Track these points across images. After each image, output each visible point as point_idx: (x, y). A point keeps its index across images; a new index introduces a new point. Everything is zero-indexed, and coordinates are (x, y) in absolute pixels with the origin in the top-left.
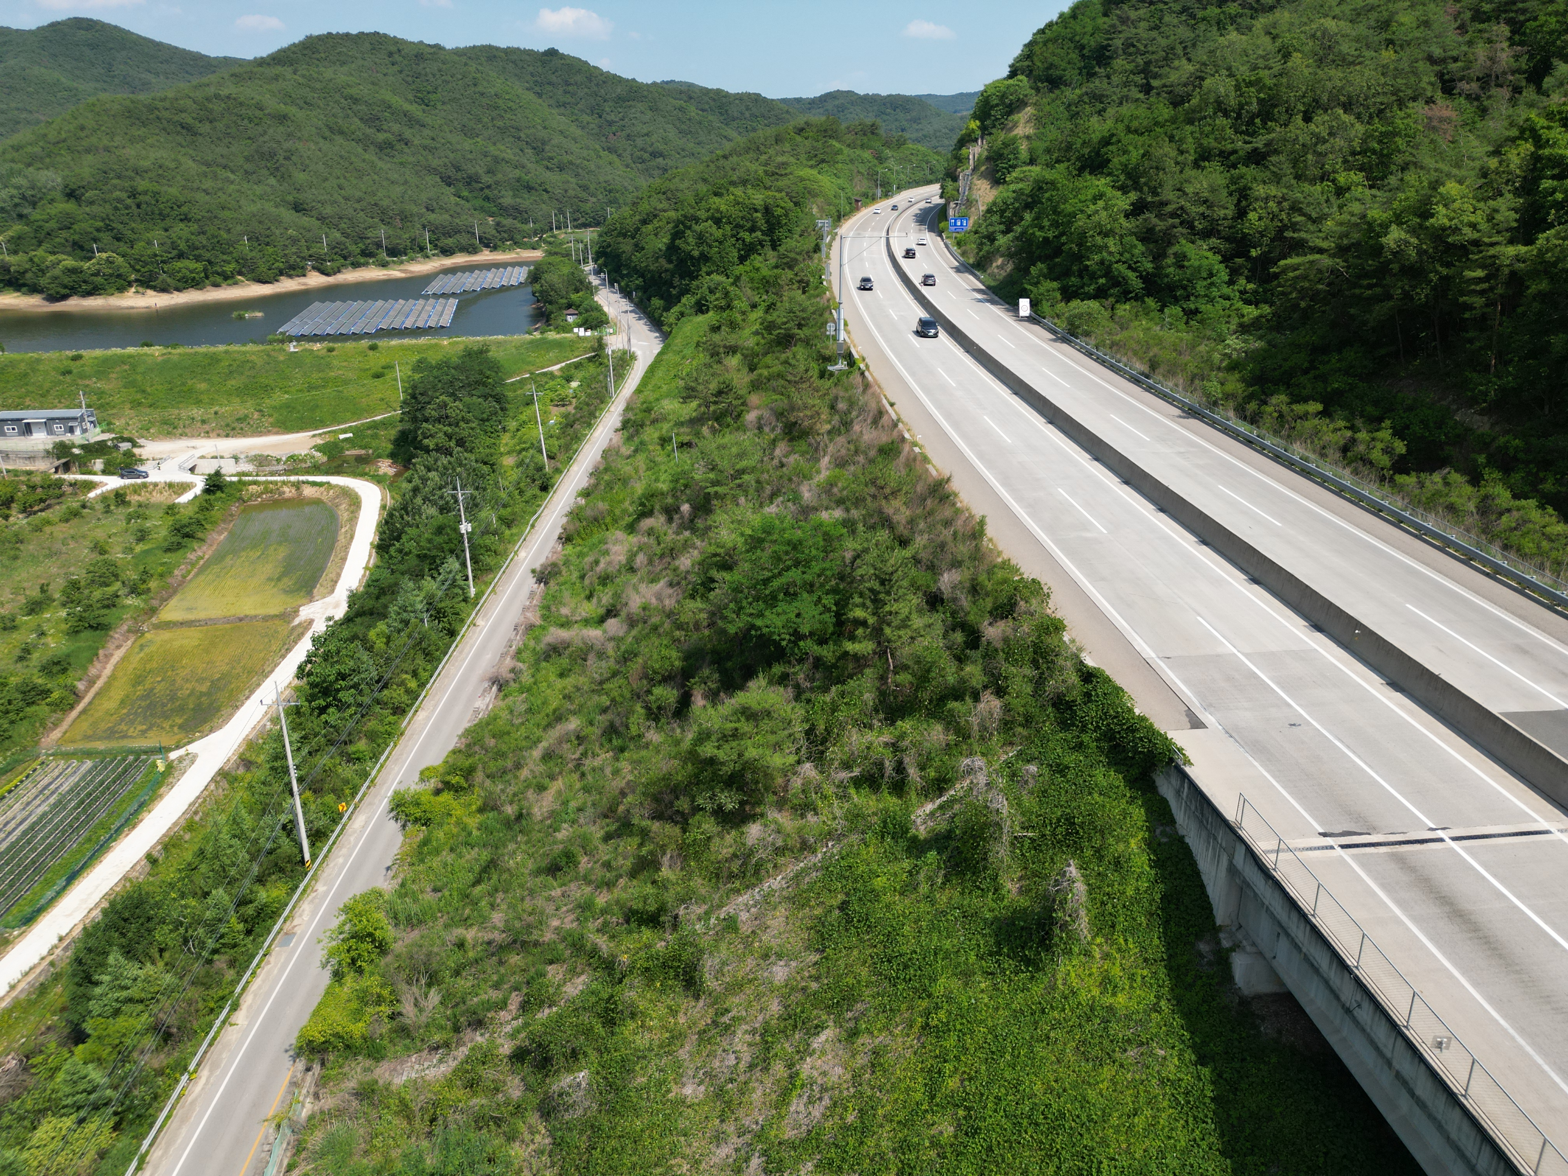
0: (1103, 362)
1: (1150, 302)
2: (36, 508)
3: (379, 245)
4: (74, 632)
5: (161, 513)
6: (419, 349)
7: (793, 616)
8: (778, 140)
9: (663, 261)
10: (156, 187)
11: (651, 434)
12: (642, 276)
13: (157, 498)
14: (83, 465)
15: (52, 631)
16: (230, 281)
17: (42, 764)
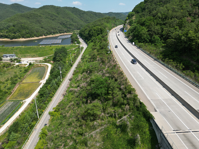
0: (144, 52)
1: (150, 43)
2: (8, 67)
3: (52, 32)
4: (11, 84)
5: (23, 68)
6: (56, 47)
7: (101, 91)
8: (102, 19)
9: (87, 35)
10: (24, 25)
11: (85, 60)
12: (85, 37)
13: (23, 66)
14: (14, 61)
15: (9, 84)
16: (33, 37)
17: (7, 102)
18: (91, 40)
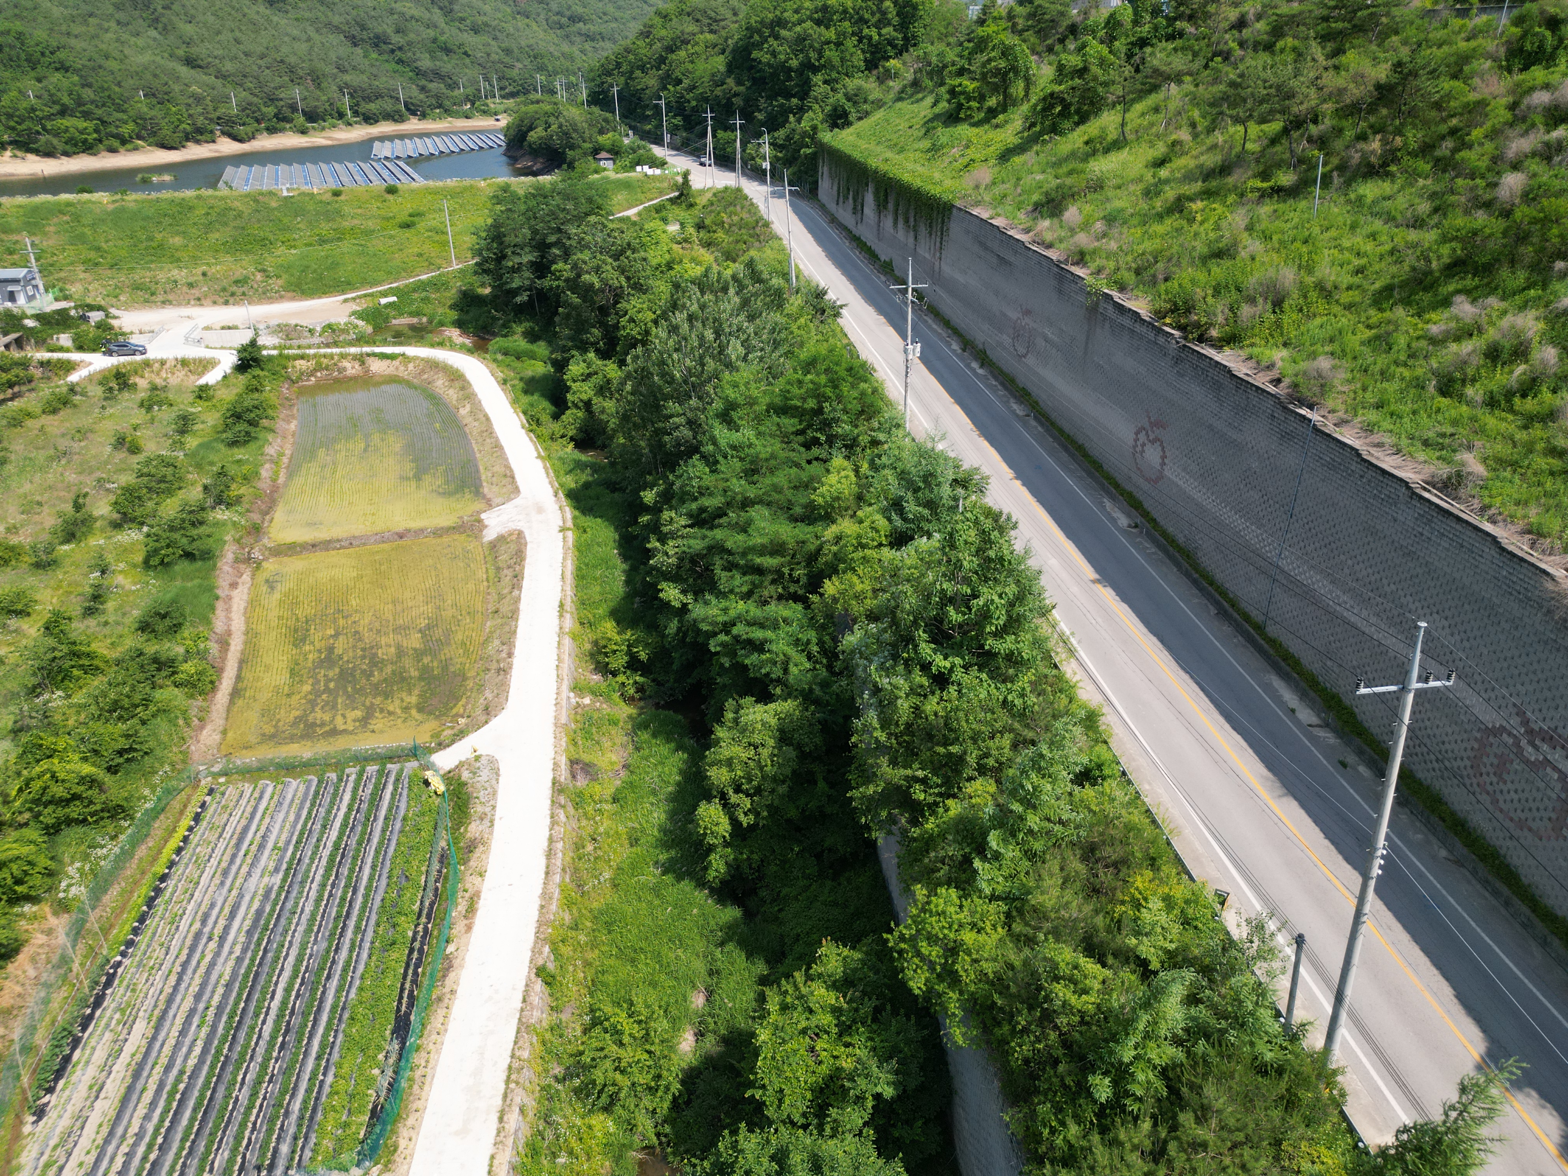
3: (294, 108)
5: (191, 398)
6: (453, 193)
9: (731, 82)
13: (172, 378)
14: (41, 343)
15: (122, 565)
16: (129, 146)
17: (211, 792)
18: (829, 108)
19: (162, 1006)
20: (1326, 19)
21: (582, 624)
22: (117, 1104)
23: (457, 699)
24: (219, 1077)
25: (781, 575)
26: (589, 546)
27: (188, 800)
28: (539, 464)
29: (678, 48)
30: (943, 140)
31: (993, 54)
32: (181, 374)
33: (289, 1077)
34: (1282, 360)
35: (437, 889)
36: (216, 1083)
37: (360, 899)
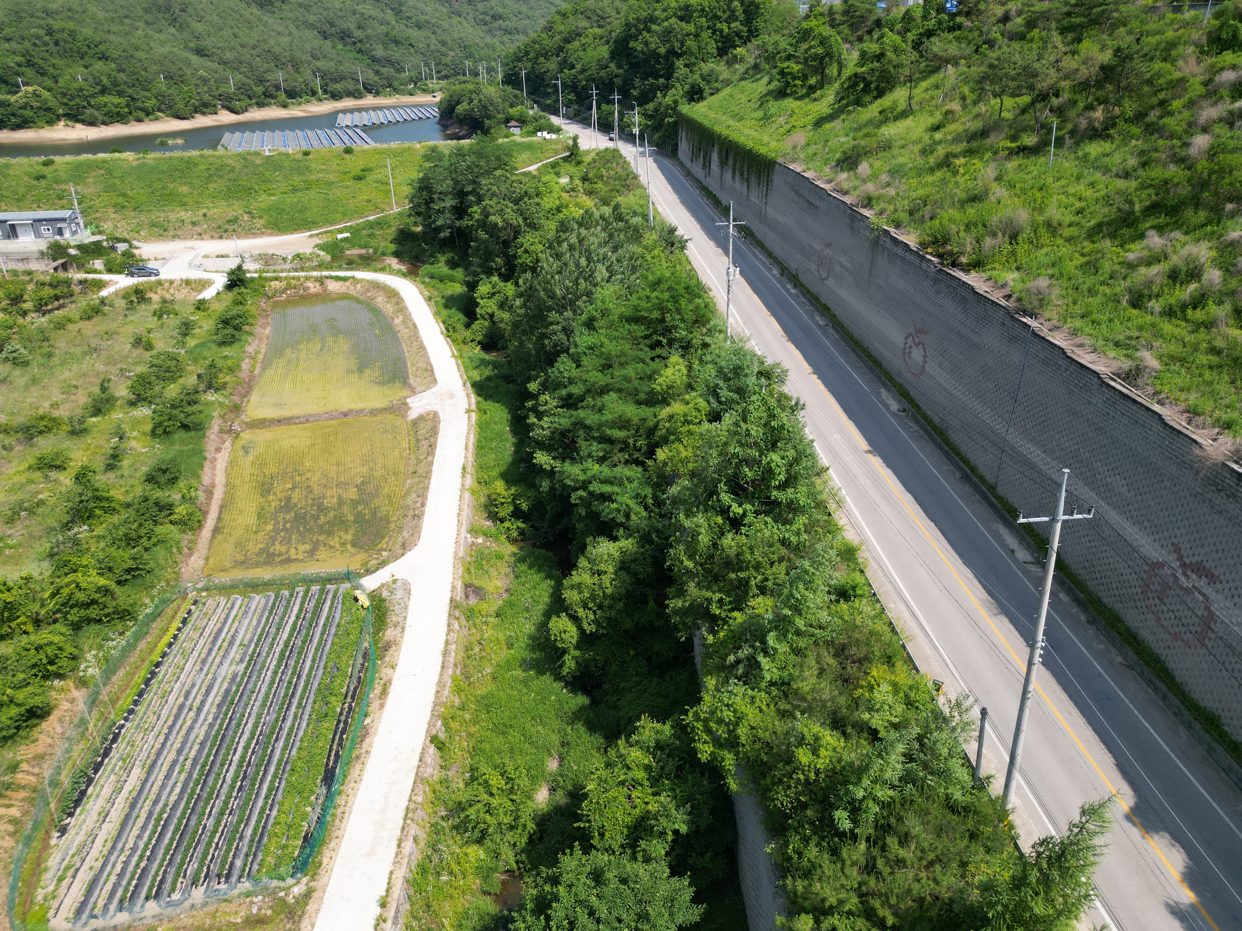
2: (49, 307)
3: (277, 88)
4: (165, 434)
5: (192, 309)
6: (395, 154)
13: (178, 294)
14: (81, 267)
15: (135, 433)
16: (151, 117)
17: (195, 603)
18: (687, 87)
19: (153, 757)
20: (1069, 14)
21: (479, 483)
22: (118, 826)
23: (382, 538)
24: (193, 810)
25: (627, 445)
26: (487, 424)
27: (179, 608)
28: (453, 361)
29: (574, 39)
30: (773, 111)
31: (813, 43)
32: (185, 291)
33: (245, 811)
34: (1014, 280)
35: (360, 678)
36: (190, 814)
37: (302, 683)
